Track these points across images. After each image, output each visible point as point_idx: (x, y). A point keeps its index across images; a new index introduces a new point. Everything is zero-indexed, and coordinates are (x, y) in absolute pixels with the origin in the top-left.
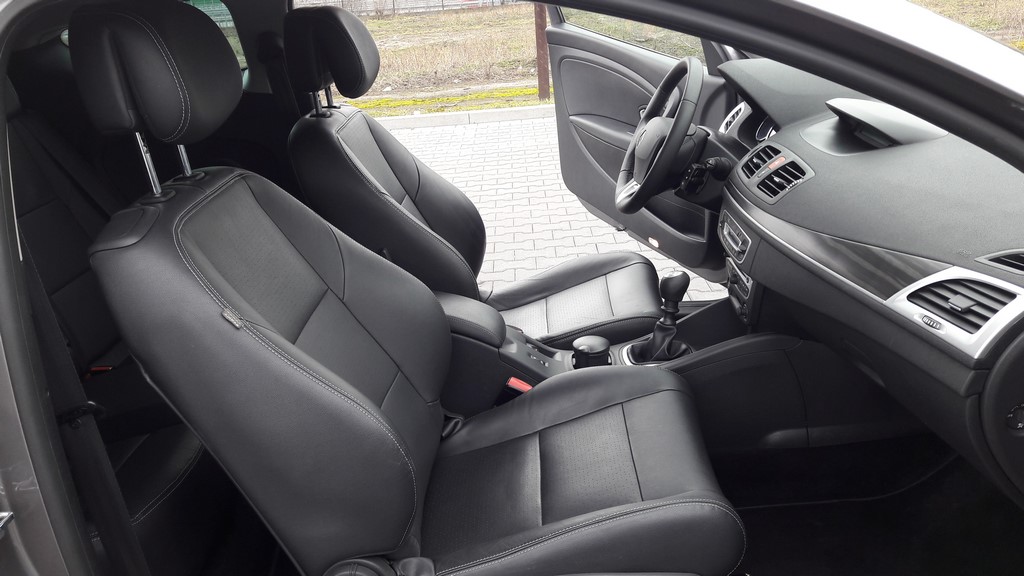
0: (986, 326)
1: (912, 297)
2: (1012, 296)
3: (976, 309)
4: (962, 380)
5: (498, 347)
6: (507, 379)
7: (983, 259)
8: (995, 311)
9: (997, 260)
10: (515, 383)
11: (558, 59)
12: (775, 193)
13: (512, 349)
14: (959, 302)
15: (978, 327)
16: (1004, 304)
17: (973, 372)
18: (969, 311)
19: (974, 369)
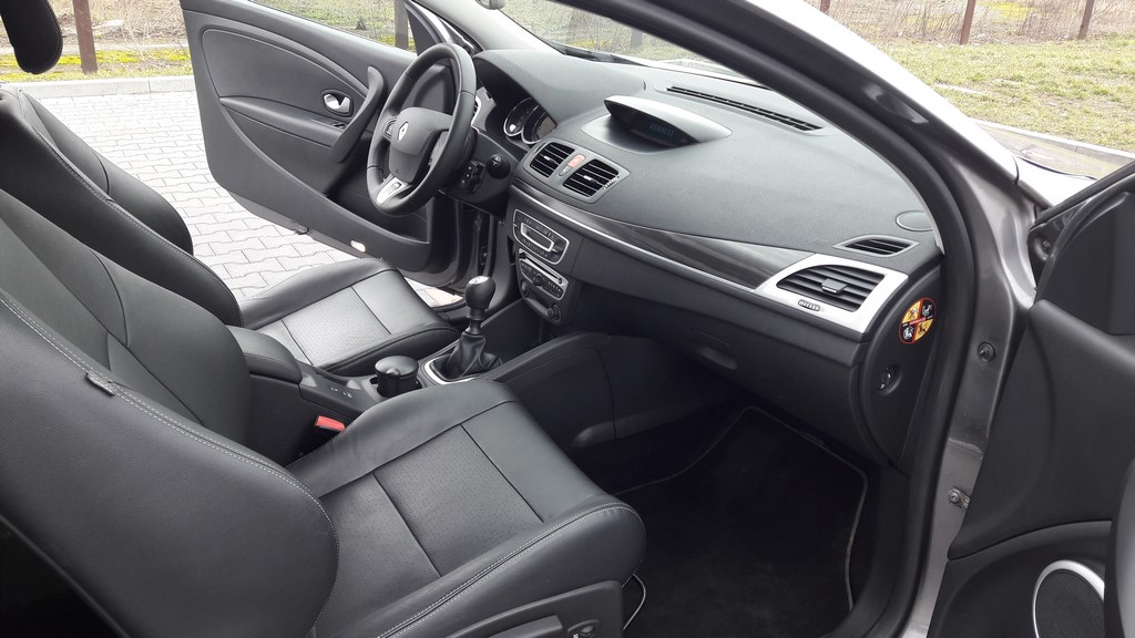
0: (864, 305)
1: (782, 284)
2: (881, 277)
3: (847, 289)
4: (849, 353)
5: (298, 382)
6: (315, 420)
7: (838, 246)
8: (869, 291)
9: (852, 246)
10: (324, 422)
11: (198, 27)
12: (591, 193)
13: (309, 382)
14: (831, 286)
15: (857, 306)
16: (876, 284)
17: (858, 346)
18: (843, 292)
19: (861, 342)
